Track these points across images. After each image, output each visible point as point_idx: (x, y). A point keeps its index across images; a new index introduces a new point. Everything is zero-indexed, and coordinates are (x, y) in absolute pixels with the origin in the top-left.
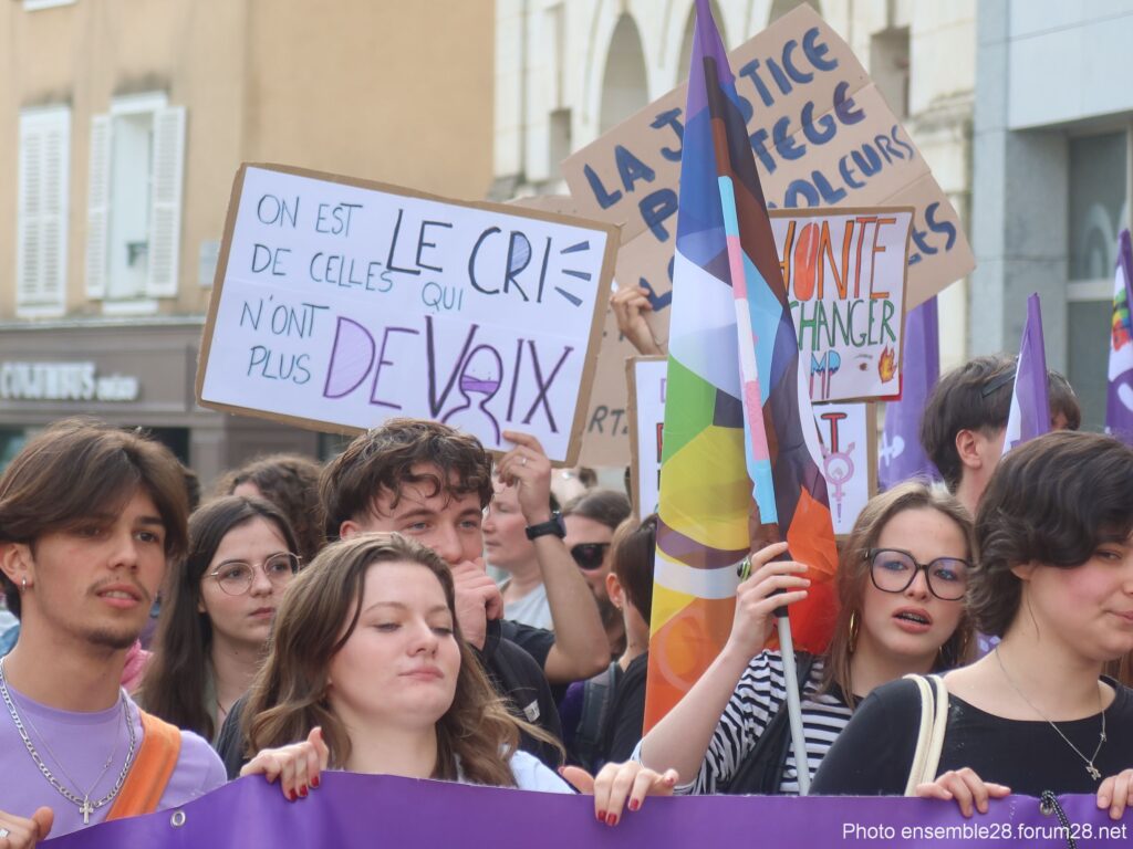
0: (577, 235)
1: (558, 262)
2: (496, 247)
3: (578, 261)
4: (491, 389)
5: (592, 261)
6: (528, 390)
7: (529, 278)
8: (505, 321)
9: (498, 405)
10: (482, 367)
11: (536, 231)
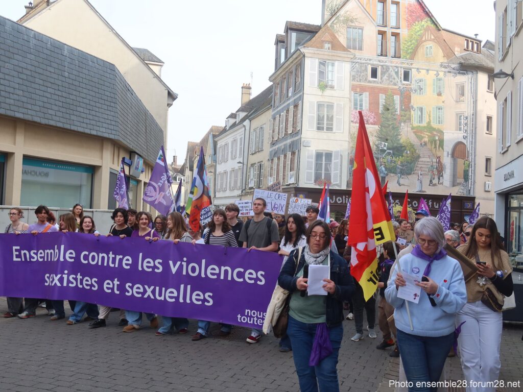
0: (285, 194)
1: (283, 197)
2: (277, 195)
3: (285, 196)
4: (277, 208)
5: (286, 196)
6: (280, 208)
7: (280, 198)
8: (278, 202)
9: (278, 210)
10: (276, 206)
11: (281, 194)
